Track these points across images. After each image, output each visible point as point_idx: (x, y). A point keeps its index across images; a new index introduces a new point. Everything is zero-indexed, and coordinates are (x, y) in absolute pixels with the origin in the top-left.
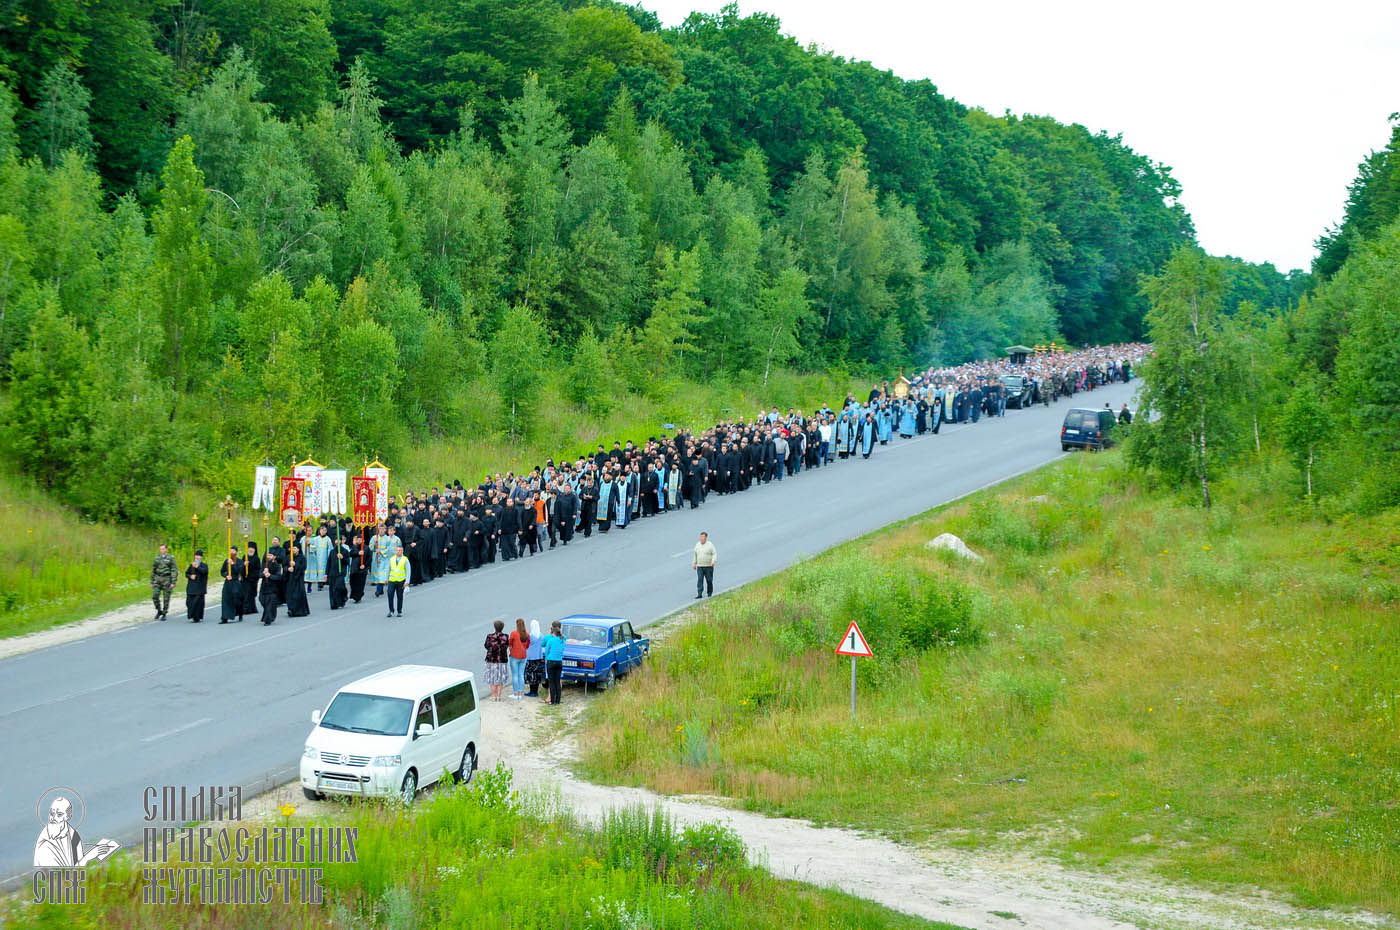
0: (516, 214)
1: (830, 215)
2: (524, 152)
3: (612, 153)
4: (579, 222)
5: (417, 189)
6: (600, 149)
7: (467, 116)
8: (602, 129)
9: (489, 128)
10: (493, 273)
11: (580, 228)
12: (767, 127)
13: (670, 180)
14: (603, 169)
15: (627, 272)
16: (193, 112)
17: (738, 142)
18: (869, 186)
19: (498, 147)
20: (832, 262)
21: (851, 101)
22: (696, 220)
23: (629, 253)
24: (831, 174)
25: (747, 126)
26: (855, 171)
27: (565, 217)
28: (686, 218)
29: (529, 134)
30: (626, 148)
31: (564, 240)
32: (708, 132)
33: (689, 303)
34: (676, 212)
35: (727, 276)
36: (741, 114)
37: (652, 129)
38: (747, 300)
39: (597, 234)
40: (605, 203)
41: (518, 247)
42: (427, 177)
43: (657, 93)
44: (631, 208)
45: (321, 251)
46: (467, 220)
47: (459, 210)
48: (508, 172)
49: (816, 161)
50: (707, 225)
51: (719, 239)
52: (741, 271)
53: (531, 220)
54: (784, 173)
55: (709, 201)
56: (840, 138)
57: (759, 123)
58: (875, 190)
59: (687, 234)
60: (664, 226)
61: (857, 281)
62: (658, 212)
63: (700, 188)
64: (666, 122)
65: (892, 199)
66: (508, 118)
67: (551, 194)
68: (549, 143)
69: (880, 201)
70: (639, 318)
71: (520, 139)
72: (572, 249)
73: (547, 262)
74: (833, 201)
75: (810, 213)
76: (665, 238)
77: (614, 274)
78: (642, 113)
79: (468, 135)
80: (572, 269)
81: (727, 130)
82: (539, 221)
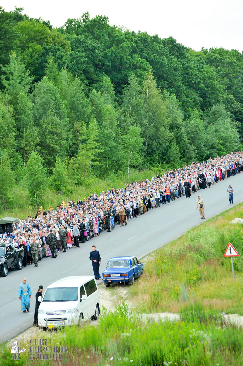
1: (143, 101)
2: (14, 87)
3: (51, 84)
4: (42, 115)
6: (46, 82)
10: (11, 141)
11: (43, 118)
12: (108, 66)
13: (76, 94)
14: (49, 91)
15: (65, 135)
17: (97, 75)
18: (157, 87)
19: (2, 87)
20: (145, 121)
21: (142, 50)
22: (89, 109)
23: (65, 126)
24: (140, 83)
25: (100, 67)
26: (150, 81)
27: (37, 114)
28: (85, 109)
29: (15, 79)
30: (55, 80)
31: (37, 124)
32: (85, 72)
33: (94, 144)
35: (106, 132)
36: (97, 62)
37: (64, 72)
38: (115, 141)
39: (51, 120)
40: (52, 105)
41: (19, 129)
43: (62, 56)
44: (63, 107)
48: (8, 97)
49: (133, 78)
50: (93, 111)
51: (99, 116)
52: (111, 129)
53: (22, 116)
54: (118, 86)
55: (92, 101)
56: (140, 67)
57: (105, 65)
58: (159, 88)
59: (86, 116)
60: (76, 114)
61: (157, 128)
62: (73, 107)
63: (87, 96)
64: (69, 69)
65: (165, 91)
66: (4, 73)
67: (30, 104)
68: (24, 83)
69: (162, 93)
70: (72, 154)
71: (11, 82)
72: (42, 127)
73: (32, 134)
74: (143, 95)
75: (134, 101)
76: (77, 118)
77: (60, 136)
78: (59, 66)
80: (43, 136)
81: (92, 70)
82: (26, 116)
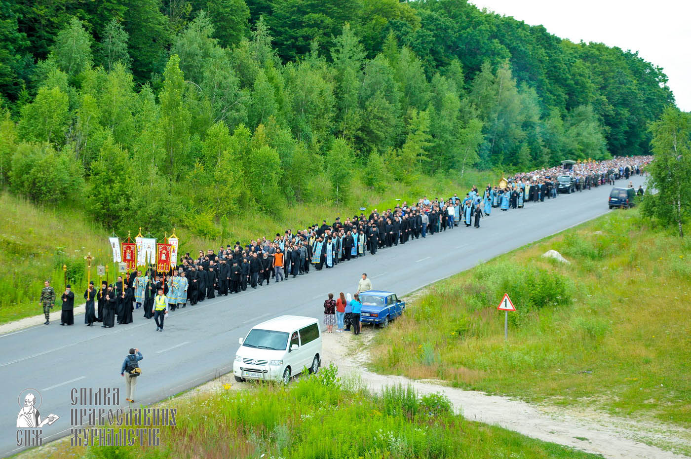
0: (338, 93)
1: (494, 92)
2: (343, 62)
3: (386, 63)
4: (369, 96)
5: (289, 81)
6: (381, 60)
7: (315, 45)
8: (381, 51)
9: (325, 50)
10: (327, 122)
11: (370, 99)
12: (462, 49)
13: (414, 77)
14: (382, 71)
15: (393, 121)
16: (179, 43)
17: (448, 57)
18: (512, 79)
19: (330, 60)
20: (494, 116)
21: (503, 36)
22: (428, 95)
23: (395, 112)
24: (494, 72)
25: (453, 49)
26: (505, 71)
27: (363, 95)
28: (422, 94)
29: (345, 53)
30: (392, 59)
31: (362, 106)
32: (433, 52)
33: (424, 137)
34: (417, 91)
35: (443, 123)
36: (449, 43)
37: (405, 50)
38: (453, 135)
39: (378, 103)
40: (382, 87)
41: (340, 109)
42: (295, 75)
43: (408, 33)
44: (395, 90)
45: (242, 111)
46: (314, 96)
47: (310, 91)
48: (334, 72)
49: (486, 66)
50: (433, 98)
51: (439, 104)
52: (450, 120)
53: (346, 96)
54: (471, 72)
55: (434, 86)
56: (499, 54)
57: (458, 47)
58: (515, 80)
59: (422, 103)
60: (412, 99)
61: (507, 125)
62: (409, 91)
63: (429, 79)
64: (412, 47)
65: (524, 85)
66: (335, 45)
67: (356, 83)
68: (355, 58)
69: (518, 85)
70: (399, 144)
71: (340, 56)
72: (366, 110)
73: (354, 117)
74: (495, 86)
75: (484, 92)
76: (412, 104)
77: (386, 122)
78: (401, 43)
79: (315, 54)
80: (366, 120)
81: (442, 51)
82: (350, 96)
